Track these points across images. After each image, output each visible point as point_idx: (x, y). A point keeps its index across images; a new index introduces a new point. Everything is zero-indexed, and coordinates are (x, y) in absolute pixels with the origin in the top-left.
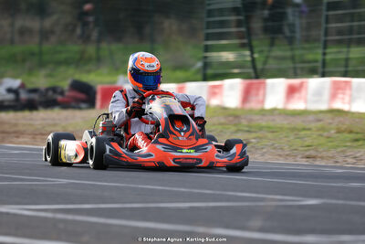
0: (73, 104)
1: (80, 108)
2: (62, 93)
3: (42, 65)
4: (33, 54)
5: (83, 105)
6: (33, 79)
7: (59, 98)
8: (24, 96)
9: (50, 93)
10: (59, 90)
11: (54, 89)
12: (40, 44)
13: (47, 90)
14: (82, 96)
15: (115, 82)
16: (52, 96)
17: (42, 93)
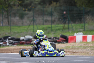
0: (62, 42)
1: (64, 43)
2: (58, 39)
3: (52, 30)
4: (49, 27)
6: (50, 35)
7: (57, 40)
9: (55, 39)
10: (57, 38)
12: (51, 24)
14: (64, 39)
15: (74, 35)
16: (55, 40)
17: (52, 39)
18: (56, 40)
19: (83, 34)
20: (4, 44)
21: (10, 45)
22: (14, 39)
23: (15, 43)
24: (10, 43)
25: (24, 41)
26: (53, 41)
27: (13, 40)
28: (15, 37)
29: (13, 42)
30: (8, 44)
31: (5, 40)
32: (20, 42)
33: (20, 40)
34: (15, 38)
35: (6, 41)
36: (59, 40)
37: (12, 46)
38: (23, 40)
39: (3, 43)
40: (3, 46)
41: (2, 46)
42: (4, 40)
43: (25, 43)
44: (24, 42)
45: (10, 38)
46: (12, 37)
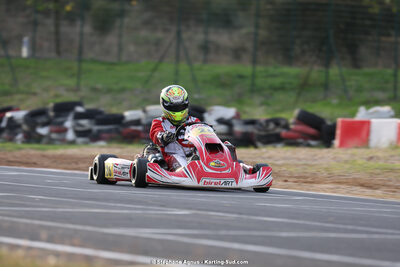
0: (301, 140)
1: (309, 146)
2: (286, 127)
5: (313, 143)
7: (284, 132)
8: (238, 128)
9: (272, 126)
10: (283, 123)
11: (277, 122)
13: (268, 121)
14: (311, 131)
15: (353, 114)
16: (273, 130)
17: (261, 125)
18: (278, 130)
19: (392, 113)
20: (54, 136)
21: (80, 140)
22: (99, 117)
23: (99, 131)
24: (79, 134)
25: (140, 128)
26: (263, 133)
27: (93, 121)
28: (102, 109)
29: (96, 128)
30: (70, 135)
31: (60, 120)
32: (122, 129)
33: (124, 121)
34: (100, 113)
35: (62, 123)
36: (290, 134)
37: (86, 143)
38: (137, 122)
39: (51, 132)
40: (51, 141)
41: (45, 140)
42: (57, 116)
43: (143, 135)
44: (138, 132)
45: (79, 109)
46: (90, 106)
